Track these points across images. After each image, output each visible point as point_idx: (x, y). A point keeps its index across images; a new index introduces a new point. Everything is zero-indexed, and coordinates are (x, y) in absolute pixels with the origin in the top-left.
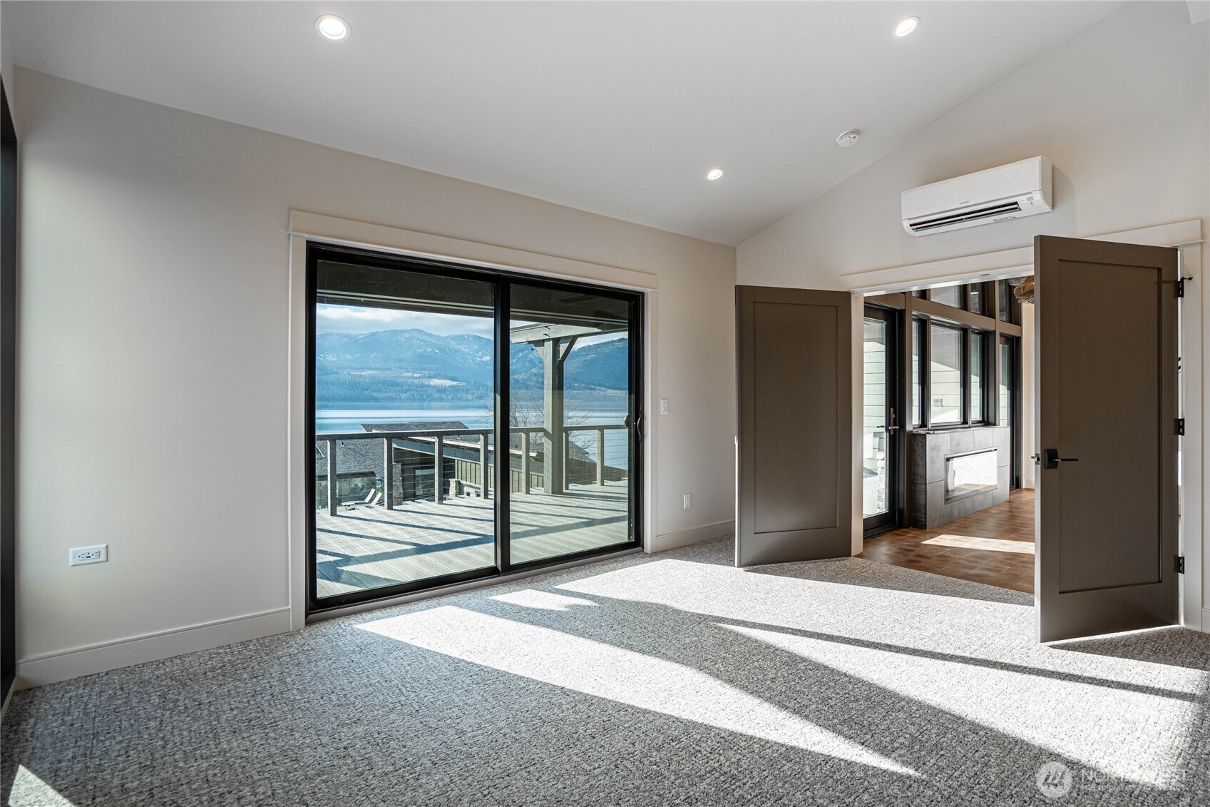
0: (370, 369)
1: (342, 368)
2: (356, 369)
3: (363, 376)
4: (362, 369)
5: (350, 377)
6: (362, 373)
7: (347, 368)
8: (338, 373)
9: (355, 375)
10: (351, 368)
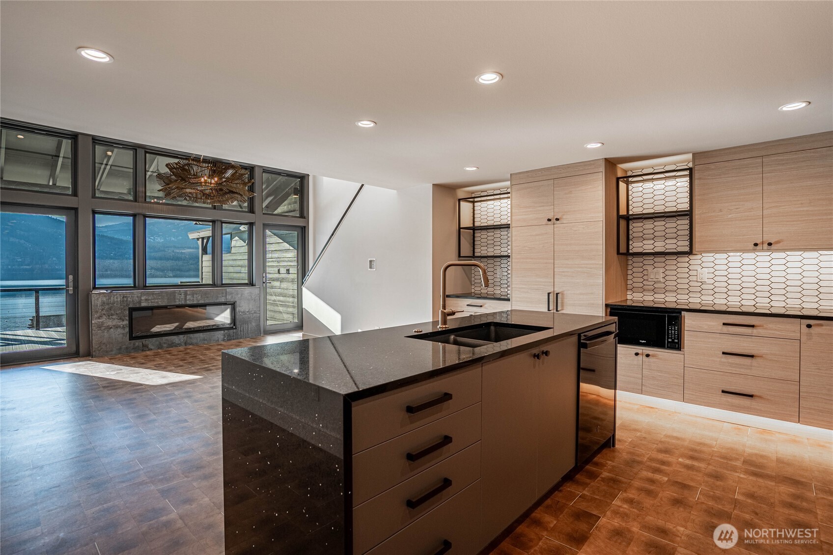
0: (190, 248)
1: (167, 247)
2: (179, 248)
3: (184, 253)
4: (184, 248)
5: (173, 253)
6: (183, 251)
7: (171, 247)
8: (164, 251)
9: (178, 253)
10: (175, 247)
